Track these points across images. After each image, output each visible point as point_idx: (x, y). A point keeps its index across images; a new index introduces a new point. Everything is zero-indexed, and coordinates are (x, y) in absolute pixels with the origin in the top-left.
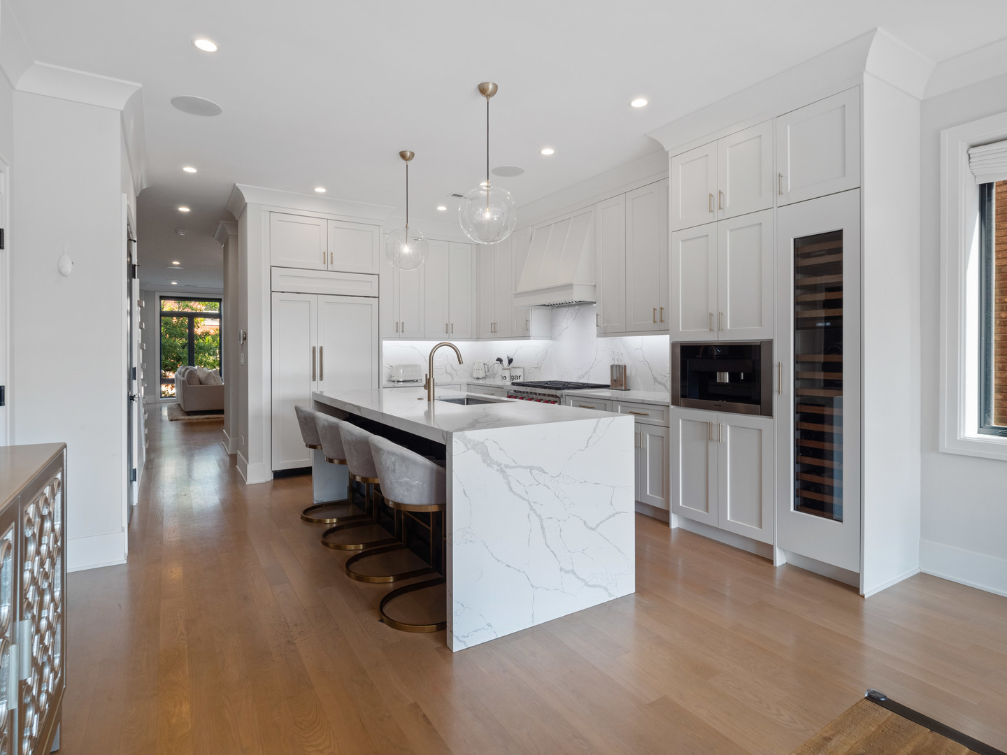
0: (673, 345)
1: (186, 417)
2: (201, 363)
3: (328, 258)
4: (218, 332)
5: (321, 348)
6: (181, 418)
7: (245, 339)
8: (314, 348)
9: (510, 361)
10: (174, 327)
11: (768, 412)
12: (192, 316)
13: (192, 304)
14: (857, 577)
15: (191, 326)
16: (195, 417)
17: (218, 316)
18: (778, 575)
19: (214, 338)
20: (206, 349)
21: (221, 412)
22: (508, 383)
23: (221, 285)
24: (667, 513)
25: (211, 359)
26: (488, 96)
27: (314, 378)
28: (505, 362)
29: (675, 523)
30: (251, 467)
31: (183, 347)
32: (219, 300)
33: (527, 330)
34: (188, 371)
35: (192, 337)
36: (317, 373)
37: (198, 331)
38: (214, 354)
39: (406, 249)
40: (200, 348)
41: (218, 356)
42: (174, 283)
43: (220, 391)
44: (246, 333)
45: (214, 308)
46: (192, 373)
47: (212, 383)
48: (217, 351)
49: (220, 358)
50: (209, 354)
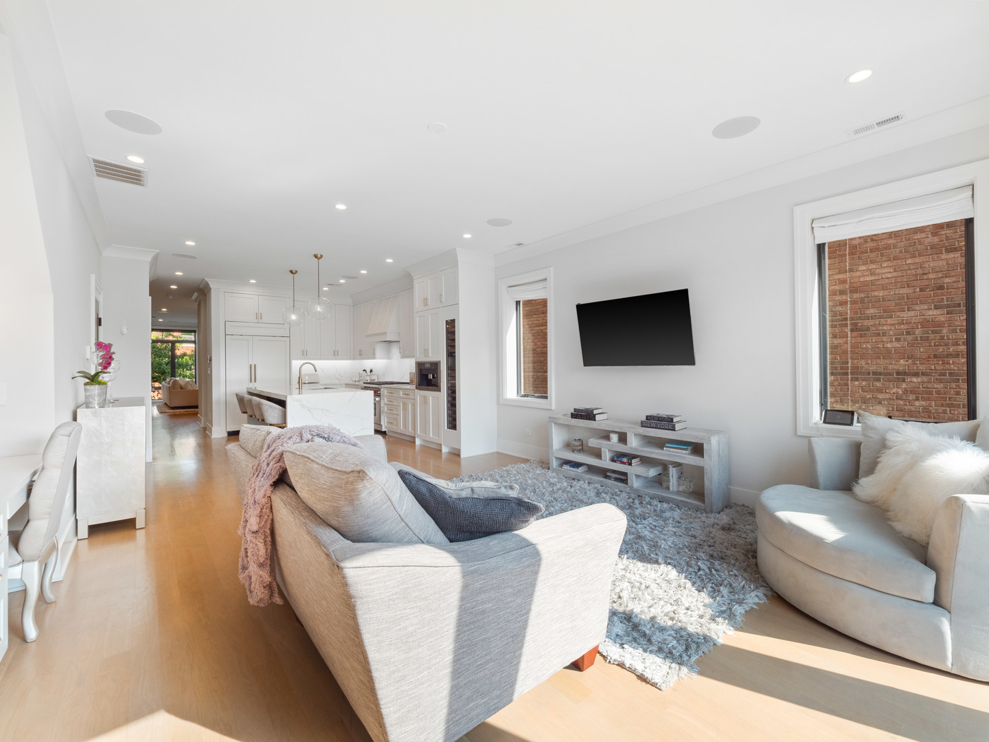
0: (416, 362)
1: (172, 411)
2: (180, 376)
3: (259, 316)
4: (193, 353)
5: (255, 365)
6: (168, 411)
7: (211, 360)
8: (251, 365)
9: (371, 371)
10: (160, 349)
11: (440, 390)
12: (173, 343)
13: (175, 334)
14: (459, 450)
15: (173, 349)
16: (178, 411)
17: (194, 342)
18: (443, 456)
19: (191, 356)
20: (186, 366)
21: (197, 407)
22: (361, 383)
23: (196, 321)
24: (414, 438)
25: (188, 373)
26: (319, 259)
27: (251, 381)
28: (368, 371)
29: (418, 442)
30: (214, 429)
31: (167, 364)
32: (195, 331)
33: (374, 354)
34: (172, 381)
35: (173, 356)
36: (253, 378)
37: (178, 353)
38: (191, 369)
39: (294, 317)
40: (180, 365)
41: (194, 371)
42: (161, 320)
43: (195, 394)
44: (211, 357)
45: (191, 337)
46: (175, 381)
47: (190, 388)
48: (193, 367)
49: (195, 372)
50: (187, 369)
